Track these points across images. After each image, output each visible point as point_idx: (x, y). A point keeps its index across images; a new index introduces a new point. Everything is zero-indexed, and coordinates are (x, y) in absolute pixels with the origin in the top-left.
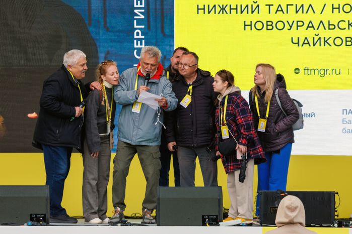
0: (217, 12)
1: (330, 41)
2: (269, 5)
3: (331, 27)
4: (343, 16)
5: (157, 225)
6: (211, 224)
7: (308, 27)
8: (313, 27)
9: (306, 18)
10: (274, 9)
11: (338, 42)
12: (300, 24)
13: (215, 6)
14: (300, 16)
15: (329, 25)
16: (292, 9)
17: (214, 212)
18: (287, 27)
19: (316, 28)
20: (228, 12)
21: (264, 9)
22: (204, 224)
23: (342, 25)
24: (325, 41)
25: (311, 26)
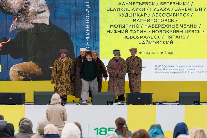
0: (114, 32)
1: (152, 43)
2: (131, 30)
3: (152, 38)
4: (156, 34)
5: (93, 105)
6: (110, 104)
7: (144, 38)
8: (146, 38)
9: (143, 35)
10: (133, 32)
11: (154, 43)
12: (142, 37)
13: (113, 31)
14: (142, 34)
15: (151, 37)
16: (139, 32)
17: (111, 100)
18: (137, 38)
19: (147, 38)
20: (117, 32)
21: (129, 32)
22: (108, 104)
23: (156, 37)
24: (150, 43)
25: (145, 37)
